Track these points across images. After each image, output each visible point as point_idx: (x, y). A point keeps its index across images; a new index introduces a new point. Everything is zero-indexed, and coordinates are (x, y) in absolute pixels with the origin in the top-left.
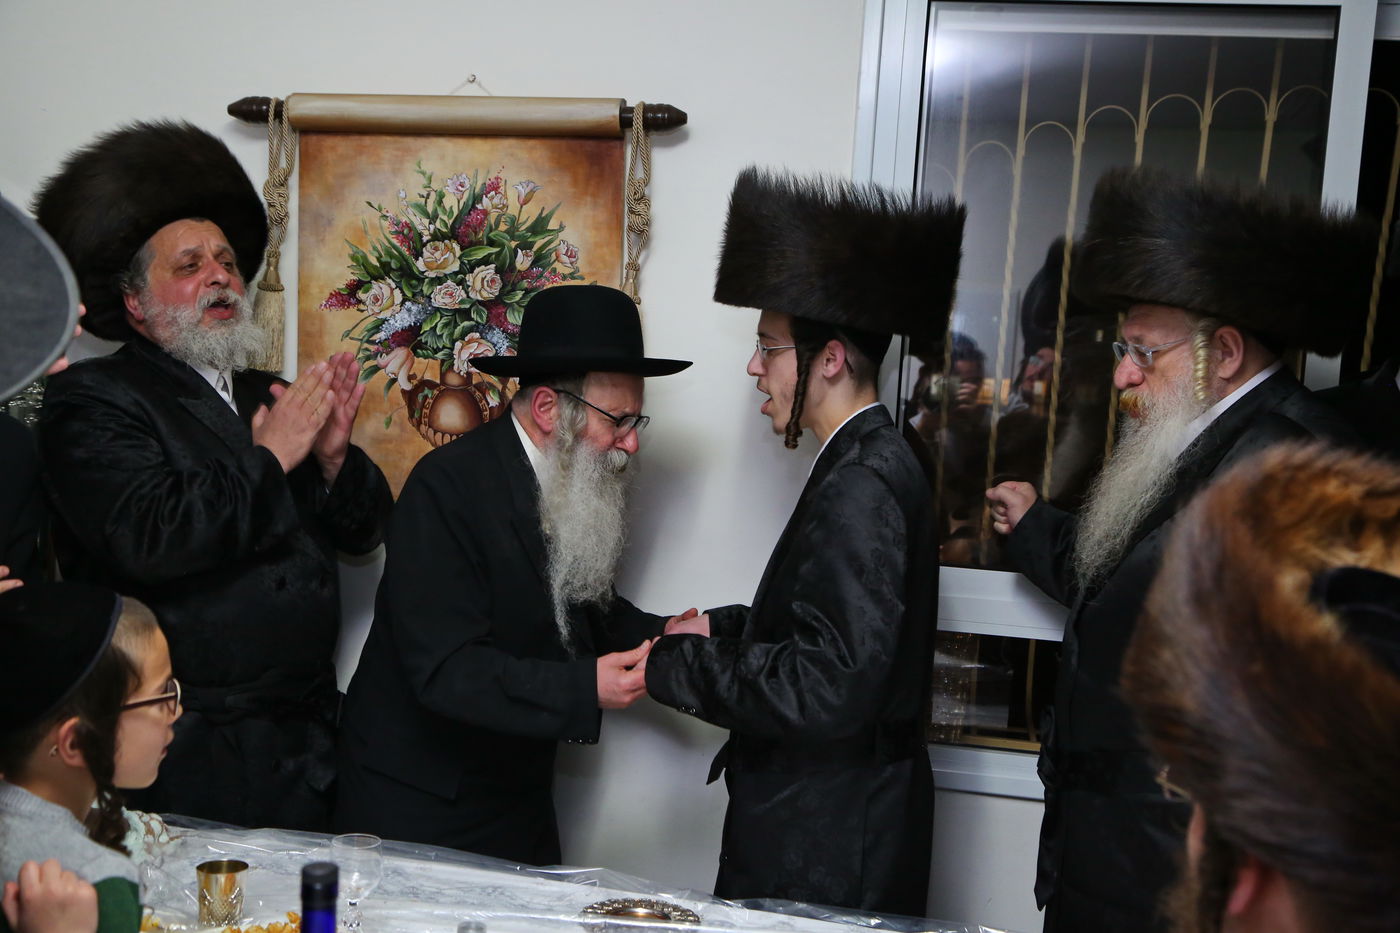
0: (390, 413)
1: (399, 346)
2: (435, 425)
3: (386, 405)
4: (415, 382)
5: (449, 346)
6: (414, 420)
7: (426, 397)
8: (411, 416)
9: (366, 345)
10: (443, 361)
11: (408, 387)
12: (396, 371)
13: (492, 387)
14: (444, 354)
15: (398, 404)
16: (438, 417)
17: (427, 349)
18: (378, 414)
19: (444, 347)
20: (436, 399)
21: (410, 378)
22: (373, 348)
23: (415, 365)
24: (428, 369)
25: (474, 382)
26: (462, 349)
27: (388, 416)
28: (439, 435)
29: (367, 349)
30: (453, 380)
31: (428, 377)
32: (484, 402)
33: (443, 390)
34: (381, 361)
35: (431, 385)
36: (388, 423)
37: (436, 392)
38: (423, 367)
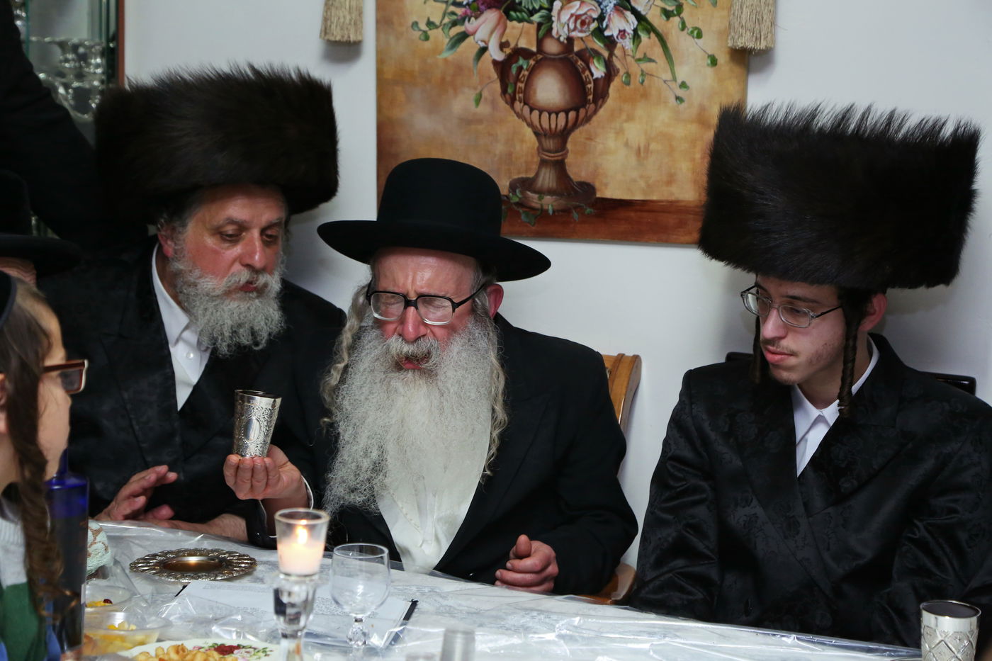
0: (479, 88)
1: (489, 7)
2: (531, 102)
3: (475, 79)
4: (508, 51)
5: (546, 5)
6: (507, 96)
7: (520, 68)
8: (504, 91)
9: (452, 8)
10: (540, 25)
11: (499, 56)
12: (486, 39)
13: (597, 54)
14: (541, 17)
15: (489, 78)
16: (535, 93)
17: (521, 11)
18: (466, 90)
19: (541, 8)
20: (532, 71)
21: (503, 46)
22: (460, 11)
23: (508, 31)
24: (522, 35)
25: (576, 49)
26: (562, 8)
27: (478, 91)
28: (536, 113)
29: (453, 13)
30: (551, 47)
31: (523, 44)
32: (587, 73)
33: (540, 59)
34: (469, 26)
35: (526, 53)
36: (478, 100)
37: (532, 62)
38: (516, 32)
